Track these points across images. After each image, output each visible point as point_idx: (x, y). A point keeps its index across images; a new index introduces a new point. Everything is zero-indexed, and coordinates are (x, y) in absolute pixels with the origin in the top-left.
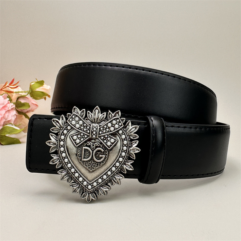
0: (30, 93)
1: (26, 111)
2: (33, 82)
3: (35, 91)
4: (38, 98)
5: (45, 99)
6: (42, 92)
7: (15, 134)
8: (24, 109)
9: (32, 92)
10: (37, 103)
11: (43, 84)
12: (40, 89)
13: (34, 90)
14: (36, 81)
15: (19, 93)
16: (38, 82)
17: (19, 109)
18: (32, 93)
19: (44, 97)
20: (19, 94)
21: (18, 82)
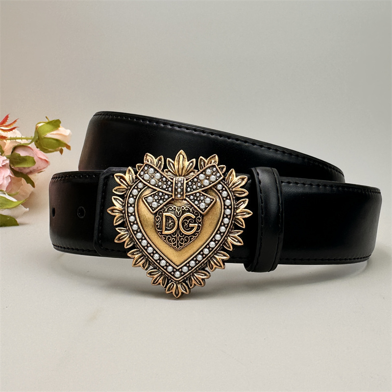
0: (35, 140)
1: (28, 171)
2: (41, 121)
3: (45, 138)
4: (50, 150)
5: (61, 151)
6: (57, 140)
7: (8, 208)
8: (24, 168)
9: (39, 139)
10: (47, 158)
11: (59, 127)
12: (53, 134)
13: (43, 136)
14: (47, 121)
15: (17, 140)
16: (49, 123)
17: (17, 167)
18: (39, 142)
19: (60, 148)
20: (16, 142)
21: (15, 121)
